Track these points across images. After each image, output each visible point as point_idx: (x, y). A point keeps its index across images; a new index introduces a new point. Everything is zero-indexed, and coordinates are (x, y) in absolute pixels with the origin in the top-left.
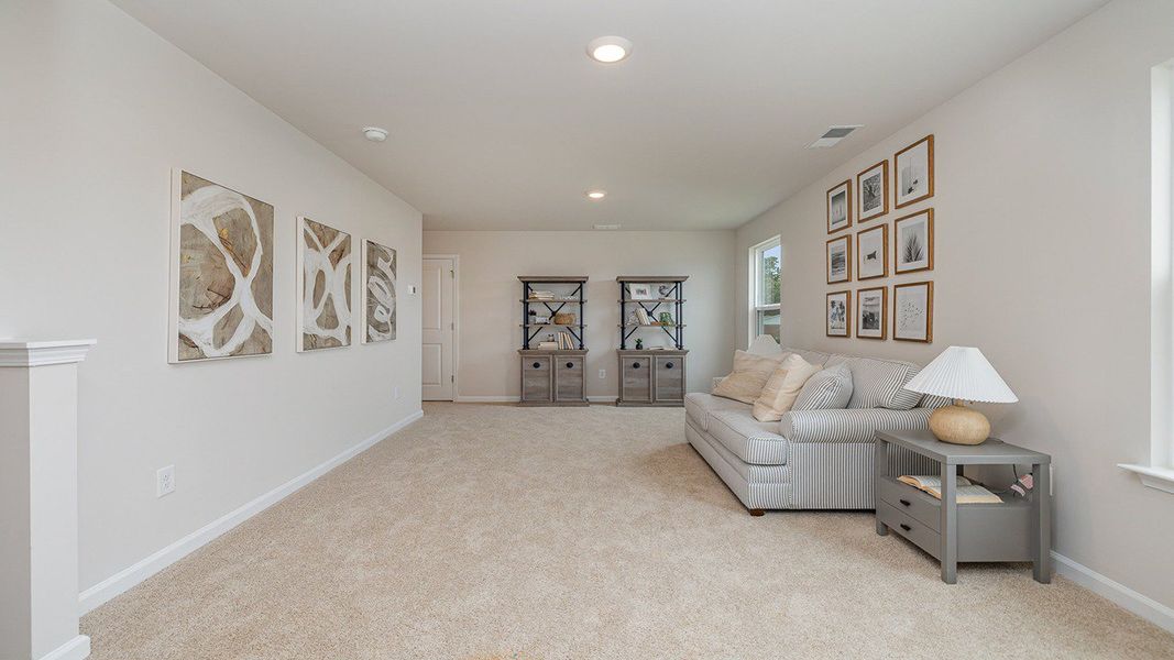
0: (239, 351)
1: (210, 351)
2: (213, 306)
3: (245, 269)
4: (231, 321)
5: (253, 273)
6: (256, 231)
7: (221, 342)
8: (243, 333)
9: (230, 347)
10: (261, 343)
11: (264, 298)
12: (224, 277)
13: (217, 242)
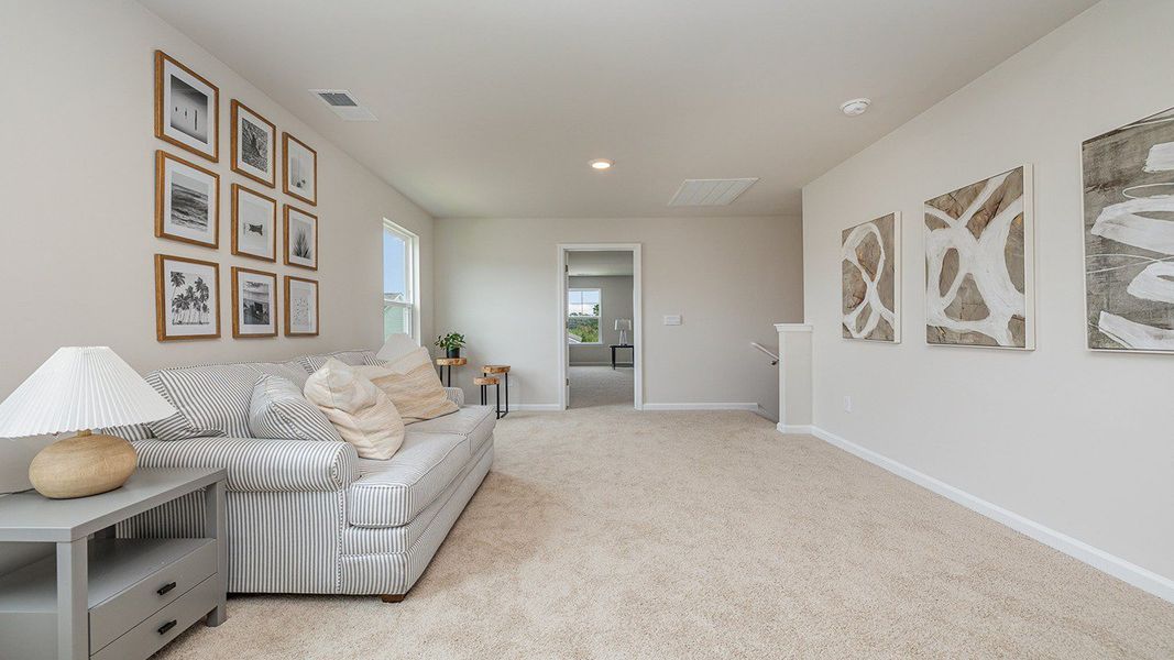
0: (869, 337)
1: (854, 334)
2: (856, 306)
3: (872, 275)
4: (865, 315)
5: (878, 277)
6: (881, 244)
7: (860, 330)
8: (872, 324)
9: (865, 333)
10: (885, 333)
11: (887, 297)
12: (861, 285)
13: (856, 263)
